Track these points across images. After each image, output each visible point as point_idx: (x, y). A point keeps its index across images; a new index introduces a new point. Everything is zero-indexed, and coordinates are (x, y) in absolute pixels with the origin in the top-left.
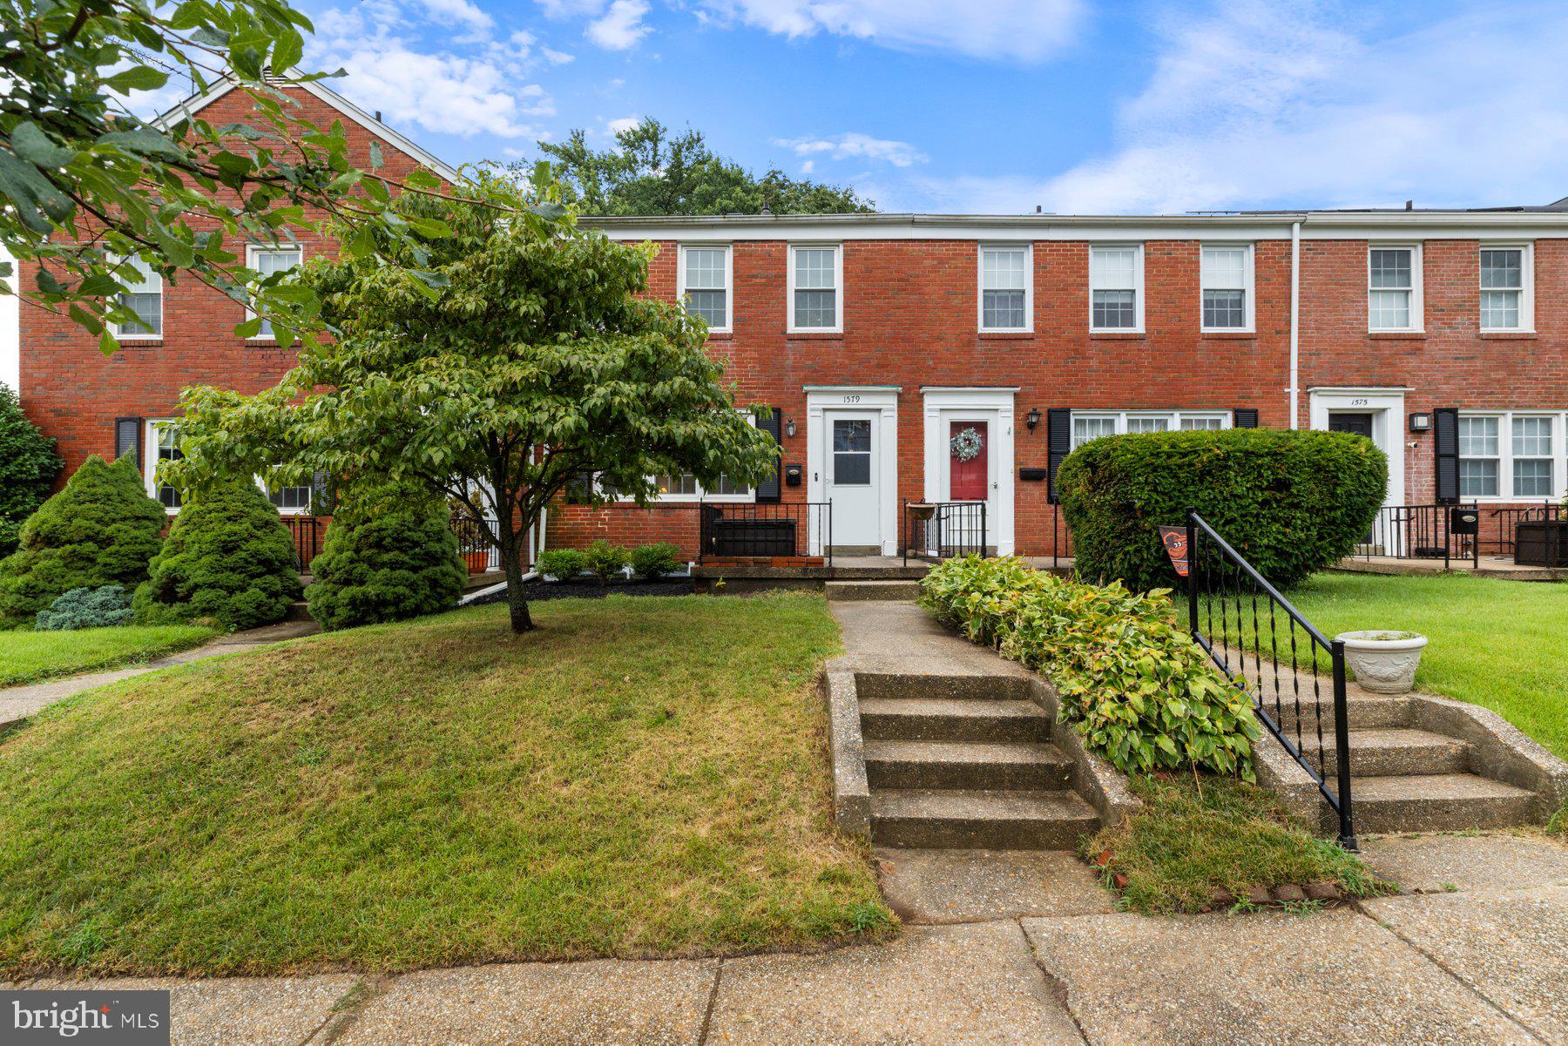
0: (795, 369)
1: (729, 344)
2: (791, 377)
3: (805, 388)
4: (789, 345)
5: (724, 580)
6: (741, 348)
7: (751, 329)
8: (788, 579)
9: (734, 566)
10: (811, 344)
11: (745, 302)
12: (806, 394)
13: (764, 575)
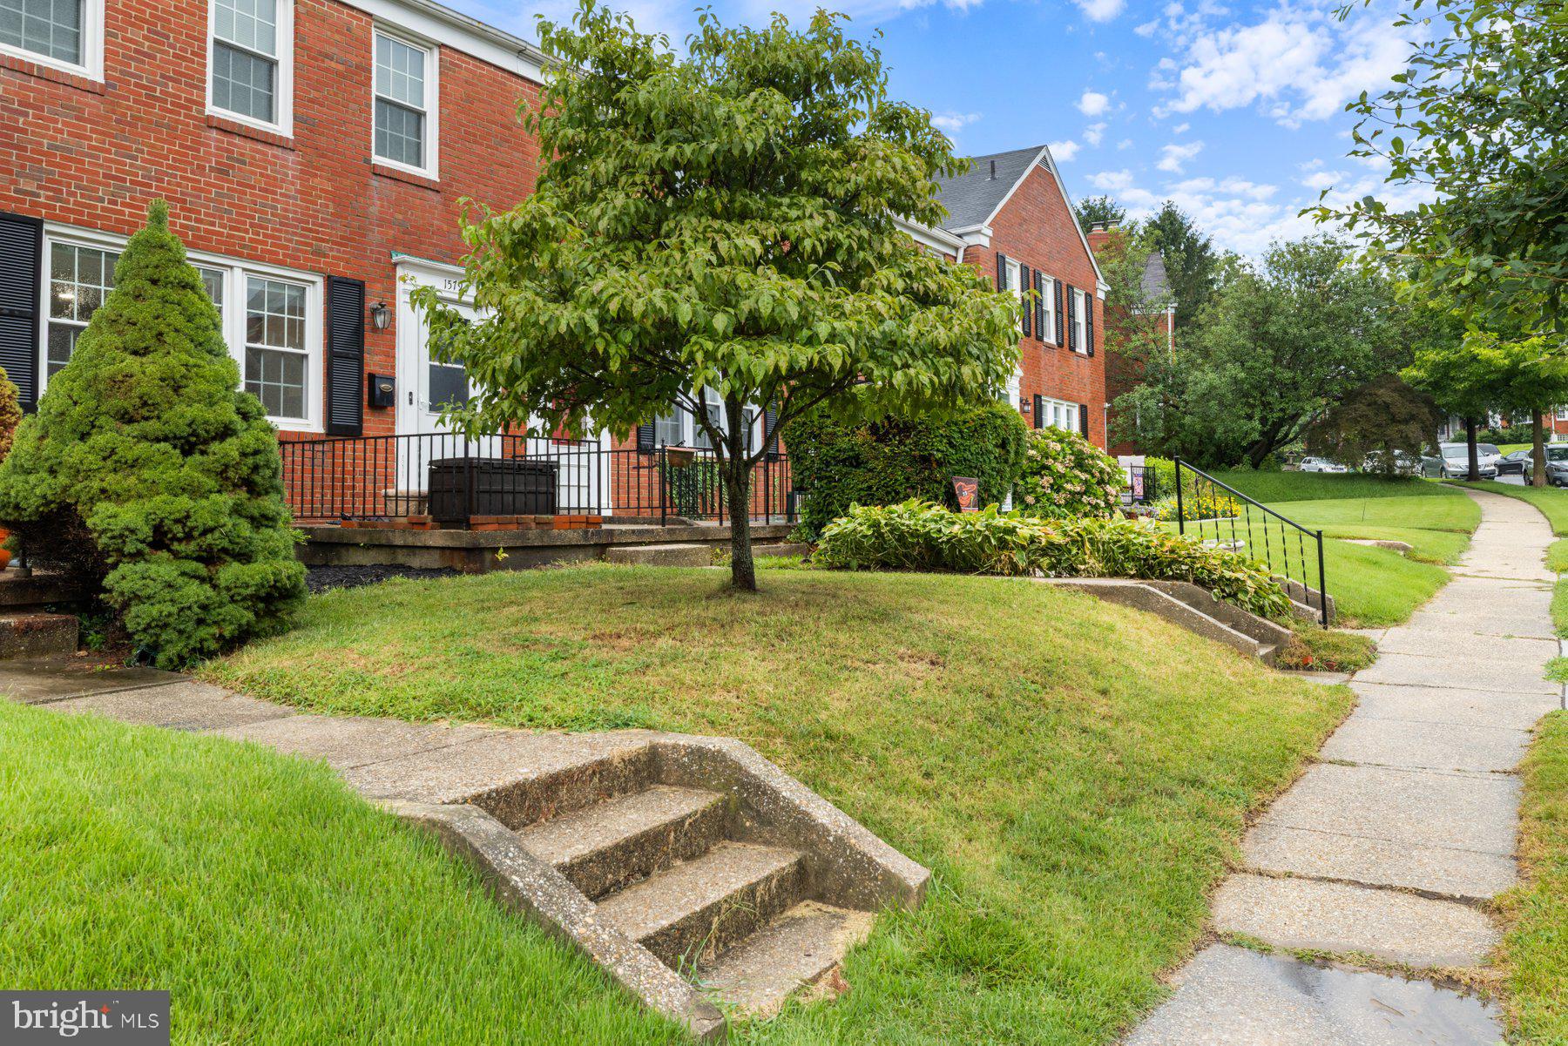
0: (382, 222)
1: (291, 157)
2: (375, 236)
3: (395, 259)
4: (375, 182)
5: (506, 549)
6: (307, 171)
7: (323, 142)
8: (572, 547)
9: (513, 529)
10: (403, 189)
11: (313, 94)
12: (396, 265)
13: (546, 542)
